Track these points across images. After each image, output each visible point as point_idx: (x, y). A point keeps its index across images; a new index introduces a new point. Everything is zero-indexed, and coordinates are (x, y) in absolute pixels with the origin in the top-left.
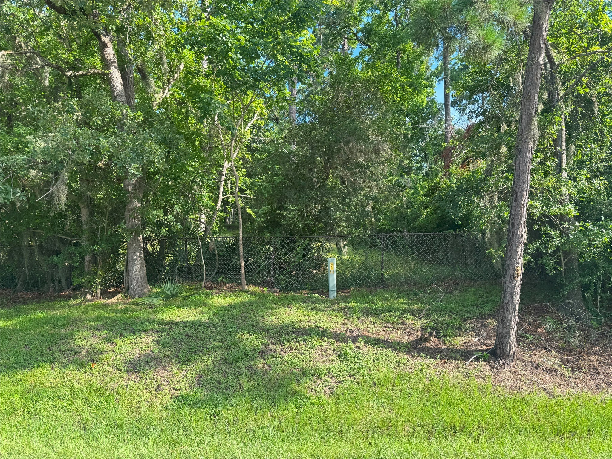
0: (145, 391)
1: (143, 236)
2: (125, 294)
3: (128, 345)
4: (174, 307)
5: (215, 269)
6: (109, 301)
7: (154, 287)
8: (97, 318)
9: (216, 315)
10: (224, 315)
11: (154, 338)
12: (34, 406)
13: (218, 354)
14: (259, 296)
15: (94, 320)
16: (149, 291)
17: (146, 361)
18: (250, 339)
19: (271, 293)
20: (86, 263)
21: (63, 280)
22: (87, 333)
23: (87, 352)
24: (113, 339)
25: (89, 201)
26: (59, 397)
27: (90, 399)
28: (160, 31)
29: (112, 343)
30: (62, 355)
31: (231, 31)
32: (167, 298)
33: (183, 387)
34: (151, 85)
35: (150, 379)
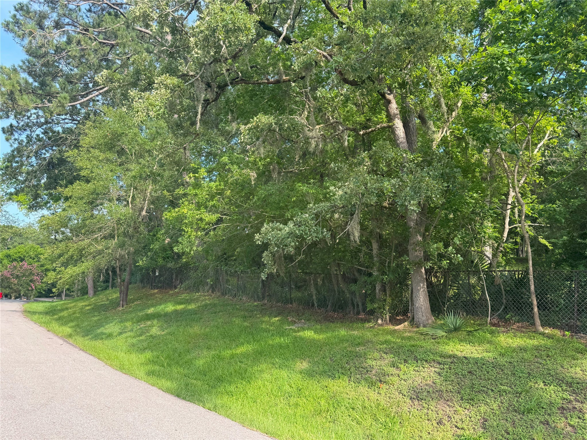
0: (426, 421)
1: (425, 268)
2: (411, 322)
3: (412, 372)
4: (457, 341)
5: (501, 305)
6: (397, 327)
7: (438, 318)
8: (386, 342)
9: (502, 355)
10: (512, 357)
11: (436, 369)
12: (335, 412)
13: (505, 398)
14: (558, 341)
15: (382, 343)
16: (433, 322)
17: (428, 392)
18: (546, 389)
19: (575, 339)
20: (377, 291)
21: (360, 304)
22: (376, 355)
23: (377, 372)
24: (398, 364)
25: (378, 237)
26: (353, 409)
27: (378, 416)
28: (436, 76)
29: (397, 368)
30: (357, 371)
31: (510, 55)
32: (450, 331)
33: (465, 427)
34: (431, 127)
35: (432, 410)
